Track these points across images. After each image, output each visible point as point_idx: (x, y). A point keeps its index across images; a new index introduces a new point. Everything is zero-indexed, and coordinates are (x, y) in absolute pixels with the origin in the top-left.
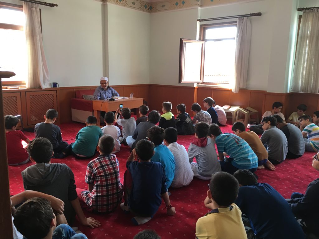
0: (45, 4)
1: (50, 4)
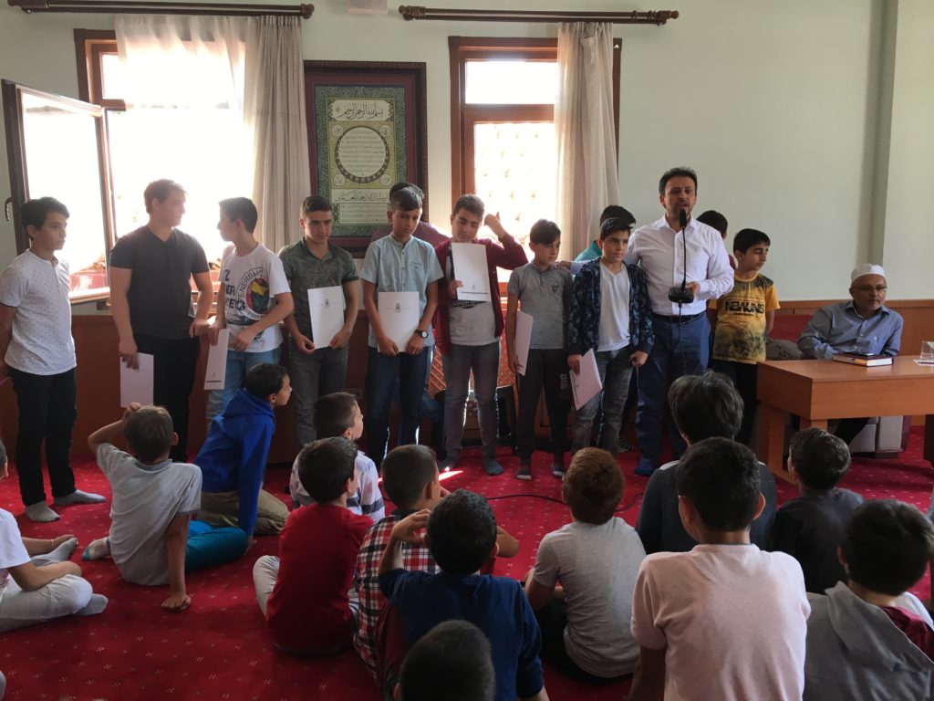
0: (634, 18)
1: (650, 14)
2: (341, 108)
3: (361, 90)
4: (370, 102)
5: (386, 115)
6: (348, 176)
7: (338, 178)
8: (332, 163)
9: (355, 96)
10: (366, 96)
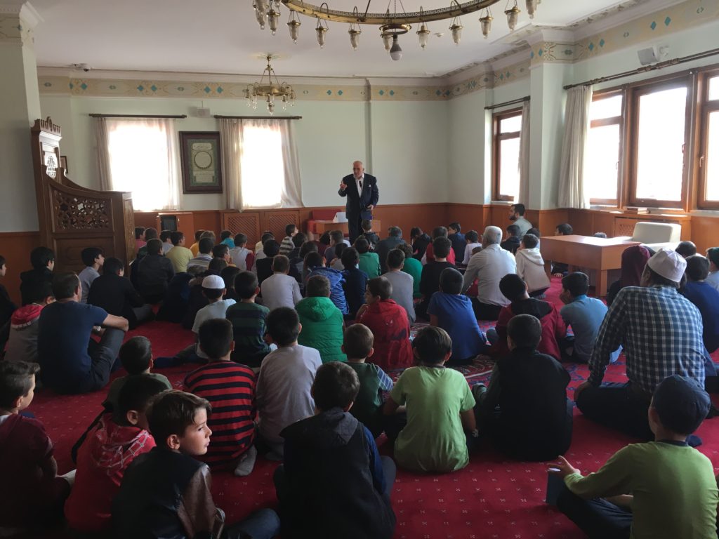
2: (196, 146)
3: (202, 140)
4: (205, 144)
5: (211, 148)
6: (198, 167)
7: (195, 168)
8: (194, 164)
9: (200, 142)
10: (203, 142)
